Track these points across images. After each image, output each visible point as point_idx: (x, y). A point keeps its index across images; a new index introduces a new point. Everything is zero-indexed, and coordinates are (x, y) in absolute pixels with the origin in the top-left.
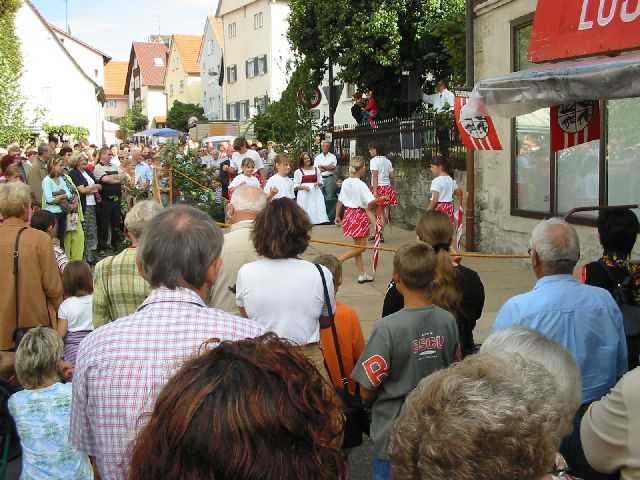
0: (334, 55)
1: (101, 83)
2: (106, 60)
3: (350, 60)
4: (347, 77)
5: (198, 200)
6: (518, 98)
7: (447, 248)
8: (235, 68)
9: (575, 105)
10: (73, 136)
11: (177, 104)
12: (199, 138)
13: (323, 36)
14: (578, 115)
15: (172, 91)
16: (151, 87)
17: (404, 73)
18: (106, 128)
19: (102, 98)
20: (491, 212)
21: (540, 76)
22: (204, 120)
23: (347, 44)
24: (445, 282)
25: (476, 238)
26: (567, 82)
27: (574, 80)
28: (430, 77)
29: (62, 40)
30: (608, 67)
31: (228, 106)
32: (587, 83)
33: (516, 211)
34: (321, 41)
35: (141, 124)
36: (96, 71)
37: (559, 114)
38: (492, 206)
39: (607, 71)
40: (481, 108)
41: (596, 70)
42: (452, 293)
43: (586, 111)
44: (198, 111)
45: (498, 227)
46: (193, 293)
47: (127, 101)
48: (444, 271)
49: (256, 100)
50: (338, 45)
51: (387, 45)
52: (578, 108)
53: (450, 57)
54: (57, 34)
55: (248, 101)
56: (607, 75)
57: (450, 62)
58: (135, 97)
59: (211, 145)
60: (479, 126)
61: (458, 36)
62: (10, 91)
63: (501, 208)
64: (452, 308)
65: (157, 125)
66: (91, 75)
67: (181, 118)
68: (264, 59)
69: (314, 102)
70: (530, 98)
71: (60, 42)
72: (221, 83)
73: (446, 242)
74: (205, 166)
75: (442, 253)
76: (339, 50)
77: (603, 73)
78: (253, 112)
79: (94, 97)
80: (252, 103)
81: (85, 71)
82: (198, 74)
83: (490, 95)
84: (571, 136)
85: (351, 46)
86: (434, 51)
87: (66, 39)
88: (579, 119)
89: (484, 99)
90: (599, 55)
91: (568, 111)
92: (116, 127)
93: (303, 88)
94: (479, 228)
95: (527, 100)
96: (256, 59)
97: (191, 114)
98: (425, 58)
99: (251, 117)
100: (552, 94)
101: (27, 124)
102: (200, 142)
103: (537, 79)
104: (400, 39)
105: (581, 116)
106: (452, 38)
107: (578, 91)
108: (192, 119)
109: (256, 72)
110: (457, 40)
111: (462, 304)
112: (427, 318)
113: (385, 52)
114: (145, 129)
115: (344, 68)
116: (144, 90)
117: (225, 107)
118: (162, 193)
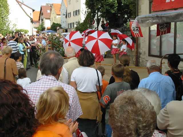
0: (98, 10)
1: (32, 17)
2: (33, 11)
3: (103, 11)
4: (102, 16)
5: (59, 51)
6: (148, 22)
7: (128, 65)
8: (70, 13)
9: (164, 24)
10: (24, 32)
11: (54, 23)
12: (60, 33)
13: (95, 4)
14: (165, 26)
15: (52, 20)
16: (46, 19)
17: (119, 15)
18: (33, 30)
19: (32, 21)
20: (143, 55)
21: (154, 15)
22: (61, 28)
23: (102, 6)
24: (127, 75)
25: (138, 63)
26: (161, 17)
27: (163, 17)
28: (126, 16)
29: (21, 5)
30: (173, 13)
31: (68, 24)
32: (167, 17)
33: (150, 55)
34: (95, 5)
35: (43, 29)
36: (31, 14)
37: (159, 26)
38: (143, 53)
39: (173, 14)
40: (137, 25)
41: (170, 14)
42: (129, 78)
43: (167, 25)
44: (60, 25)
45: (145, 59)
46: (53, 77)
47: (39, 22)
48: (127, 72)
49: (76, 22)
50: (100, 7)
51: (114, 7)
52: (165, 24)
53: (132, 10)
54: (20, 3)
55: (74, 23)
56: (173, 15)
57: (132, 12)
58: (42, 21)
59: (63, 35)
60: (137, 30)
61: (134, 4)
62: (6, 19)
63: (146, 54)
64: (129, 82)
65: (48, 29)
66: (29, 15)
67: (55, 27)
68: (79, 11)
69: (92, 23)
70: (151, 22)
71: (20, 6)
72: (66, 18)
73: (128, 63)
74: (61, 41)
75: (126, 67)
76: (100, 8)
77: (171, 15)
78: (75, 26)
79: (30, 21)
80: (75, 23)
81: (27, 14)
82: (60, 15)
83: (140, 21)
84: (162, 32)
85: (103, 7)
86: (127, 9)
87: (22, 5)
88: (165, 28)
89: (138, 22)
90: (172, 9)
91: (162, 25)
92: (36, 30)
93: (90, 19)
94: (139, 59)
95: (150, 22)
96: (76, 11)
97: (57, 26)
98: (124, 10)
99: (75, 27)
100: (157, 21)
101: (11, 29)
102: (60, 34)
103: (153, 16)
104: (117, 5)
105: (165, 27)
106: (132, 5)
107: (165, 20)
108: (58, 28)
109: (76, 14)
110: (134, 6)
111: (132, 81)
112: (121, 85)
113: (113, 9)
114: (44, 30)
115: (101, 13)
116: (44, 19)
117: (67, 24)
118: (48, 49)
